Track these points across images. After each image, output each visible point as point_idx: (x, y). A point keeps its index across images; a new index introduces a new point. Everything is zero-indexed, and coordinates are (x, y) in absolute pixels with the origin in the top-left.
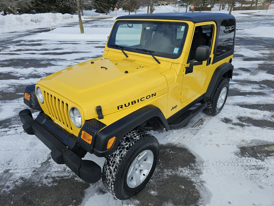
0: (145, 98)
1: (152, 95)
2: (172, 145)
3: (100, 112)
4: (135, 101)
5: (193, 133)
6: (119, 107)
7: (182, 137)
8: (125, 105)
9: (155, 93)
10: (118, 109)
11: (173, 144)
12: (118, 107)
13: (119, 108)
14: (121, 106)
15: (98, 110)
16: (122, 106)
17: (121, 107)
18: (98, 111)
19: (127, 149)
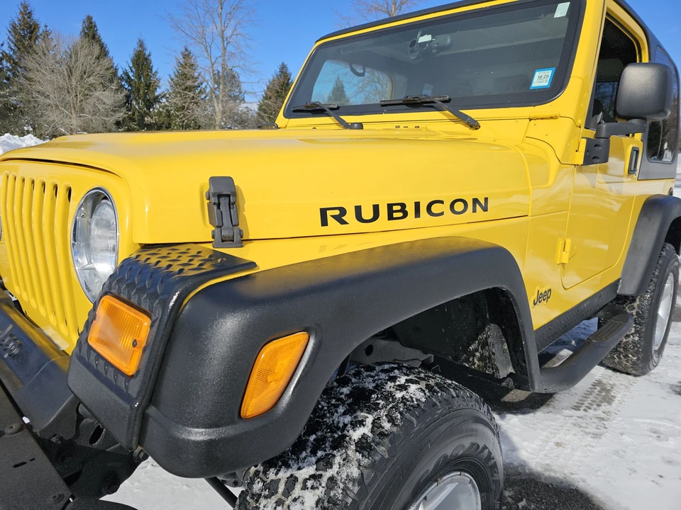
0: (445, 208)
1: (476, 201)
2: (520, 474)
3: (224, 208)
4: (403, 206)
5: (587, 430)
6: (329, 213)
7: (551, 444)
8: (358, 210)
9: (486, 199)
10: (324, 223)
11: (520, 470)
12: (323, 212)
13: (330, 220)
14: (337, 212)
15: (219, 196)
16: (343, 211)
17: (340, 219)
18: (214, 200)
19: (363, 446)
